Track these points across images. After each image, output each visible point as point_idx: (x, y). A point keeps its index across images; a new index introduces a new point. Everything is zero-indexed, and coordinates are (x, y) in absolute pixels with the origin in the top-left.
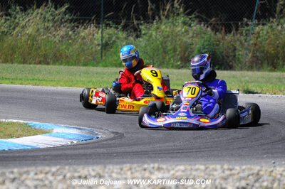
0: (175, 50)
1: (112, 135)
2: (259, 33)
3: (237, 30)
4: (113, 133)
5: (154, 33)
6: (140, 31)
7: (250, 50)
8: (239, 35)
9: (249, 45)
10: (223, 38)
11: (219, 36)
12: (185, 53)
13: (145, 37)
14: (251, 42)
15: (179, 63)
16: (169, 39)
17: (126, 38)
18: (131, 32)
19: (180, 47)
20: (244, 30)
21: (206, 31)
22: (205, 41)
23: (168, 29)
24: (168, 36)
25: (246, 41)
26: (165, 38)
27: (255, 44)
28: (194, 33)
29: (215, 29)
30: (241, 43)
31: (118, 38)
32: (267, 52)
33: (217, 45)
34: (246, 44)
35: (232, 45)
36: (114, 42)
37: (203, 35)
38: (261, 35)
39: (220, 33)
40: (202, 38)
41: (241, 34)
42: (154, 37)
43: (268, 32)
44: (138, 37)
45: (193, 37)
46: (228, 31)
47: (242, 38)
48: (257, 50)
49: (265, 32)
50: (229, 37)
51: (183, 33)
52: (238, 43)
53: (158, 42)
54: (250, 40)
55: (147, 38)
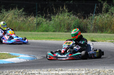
0: (64, 25)
1: (42, 58)
2: (96, 19)
3: (88, 18)
4: (42, 57)
5: (56, 19)
6: (51, 19)
7: (93, 25)
8: (88, 20)
9: (92, 23)
10: (83, 21)
11: (81, 20)
12: (68, 27)
13: (53, 20)
14: (93, 22)
15: (66, 30)
16: (62, 21)
17: (46, 21)
18: (48, 19)
19: (67, 24)
20: (90, 18)
21: (76, 18)
22: (76, 22)
23: (62, 18)
24: (62, 20)
25: (91, 22)
26: (60, 21)
27: (95, 23)
28: (72, 19)
29: (80, 18)
30: (89, 23)
31: (43, 21)
32: (99, 26)
33: (81, 23)
34: (91, 23)
35: (86, 24)
36: (41, 22)
37: (75, 20)
38: (97, 19)
39: (82, 19)
40: (75, 21)
41: (89, 19)
42: (56, 21)
43: (99, 19)
44: (50, 20)
45: (71, 20)
46: (84, 18)
47: (90, 21)
48: (96, 25)
49: (98, 19)
50: (85, 20)
51: (67, 19)
52: (88, 23)
53: (58, 23)
54: (93, 21)
55: (54, 21)
